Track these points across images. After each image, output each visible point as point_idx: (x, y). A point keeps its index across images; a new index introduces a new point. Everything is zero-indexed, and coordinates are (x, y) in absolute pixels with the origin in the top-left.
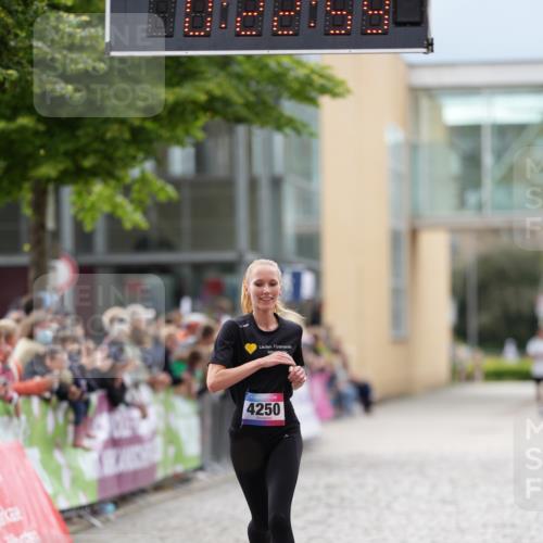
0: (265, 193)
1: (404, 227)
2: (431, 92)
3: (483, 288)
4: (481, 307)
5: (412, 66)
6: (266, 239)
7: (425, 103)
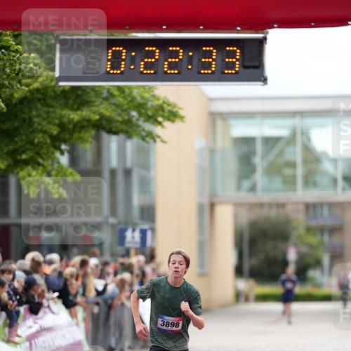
0: (120, 179)
1: (206, 201)
2: (224, 116)
3: (253, 241)
4: (251, 255)
5: (211, 100)
6: (121, 209)
7: (219, 122)
